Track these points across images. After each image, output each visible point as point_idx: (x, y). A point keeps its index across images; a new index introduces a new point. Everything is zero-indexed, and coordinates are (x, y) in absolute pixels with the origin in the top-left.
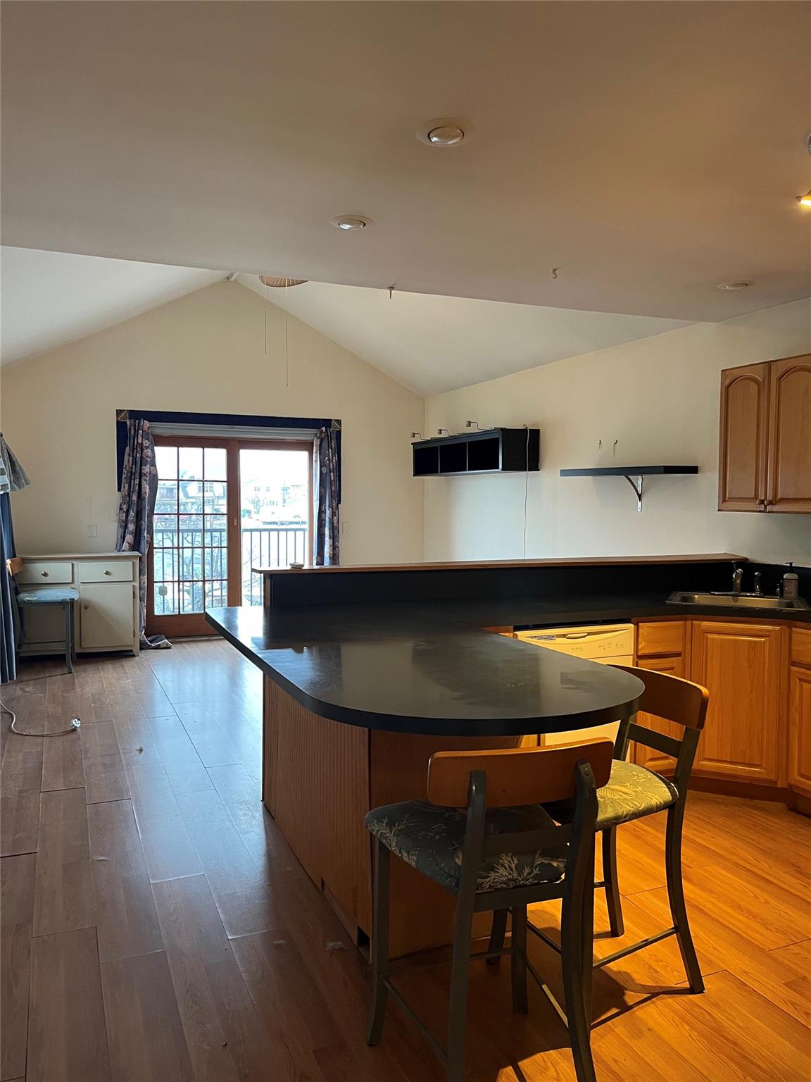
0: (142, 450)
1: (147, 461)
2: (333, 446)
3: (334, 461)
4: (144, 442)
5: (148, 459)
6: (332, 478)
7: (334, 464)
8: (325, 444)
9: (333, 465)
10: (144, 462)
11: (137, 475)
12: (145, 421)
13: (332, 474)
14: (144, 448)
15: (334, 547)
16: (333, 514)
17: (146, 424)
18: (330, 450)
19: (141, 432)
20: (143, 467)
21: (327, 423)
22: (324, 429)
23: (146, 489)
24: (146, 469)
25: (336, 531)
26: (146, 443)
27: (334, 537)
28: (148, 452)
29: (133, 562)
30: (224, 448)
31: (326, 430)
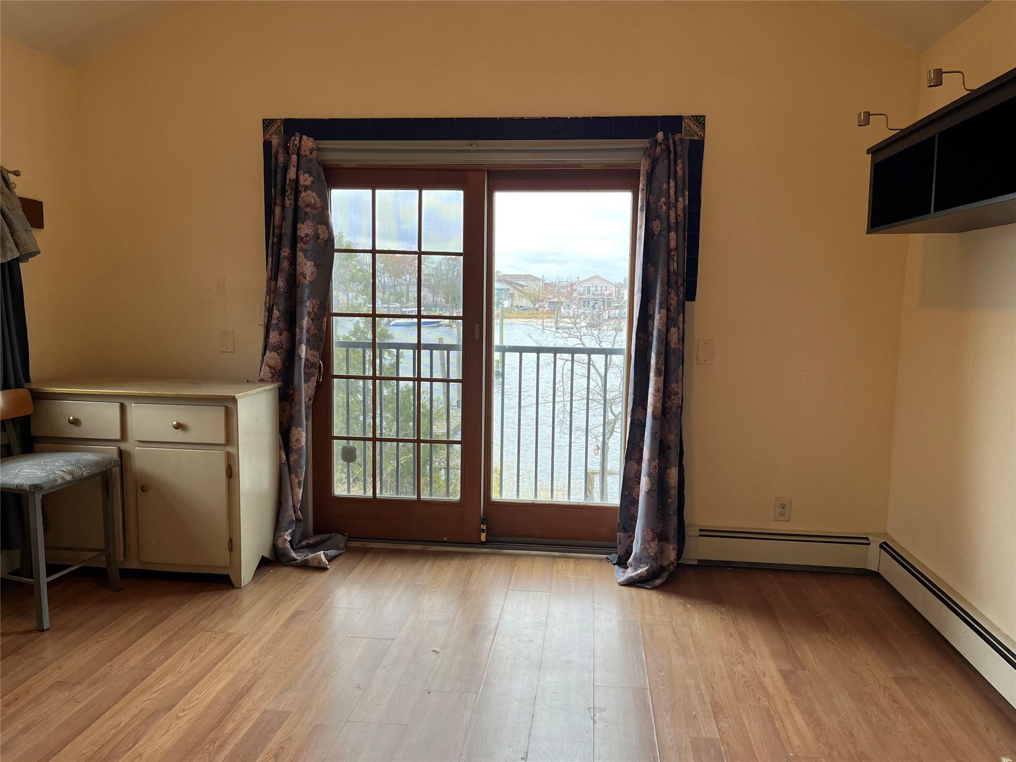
0: (297, 192)
1: (306, 213)
2: (680, 172)
3: (680, 205)
4: (301, 177)
5: (308, 210)
6: (673, 244)
7: (680, 213)
8: (662, 167)
9: (677, 216)
10: (301, 215)
11: (286, 241)
12: (305, 137)
13: (673, 235)
14: (302, 189)
15: (665, 393)
16: (669, 322)
17: (308, 143)
18: (672, 184)
19: (294, 157)
20: (300, 225)
21: (672, 124)
22: (660, 136)
23: (307, 268)
24: (305, 229)
25: (673, 359)
26: (306, 179)
27: (667, 373)
28: (308, 197)
29: (226, 408)
30: (461, 190)
31: (666, 138)
